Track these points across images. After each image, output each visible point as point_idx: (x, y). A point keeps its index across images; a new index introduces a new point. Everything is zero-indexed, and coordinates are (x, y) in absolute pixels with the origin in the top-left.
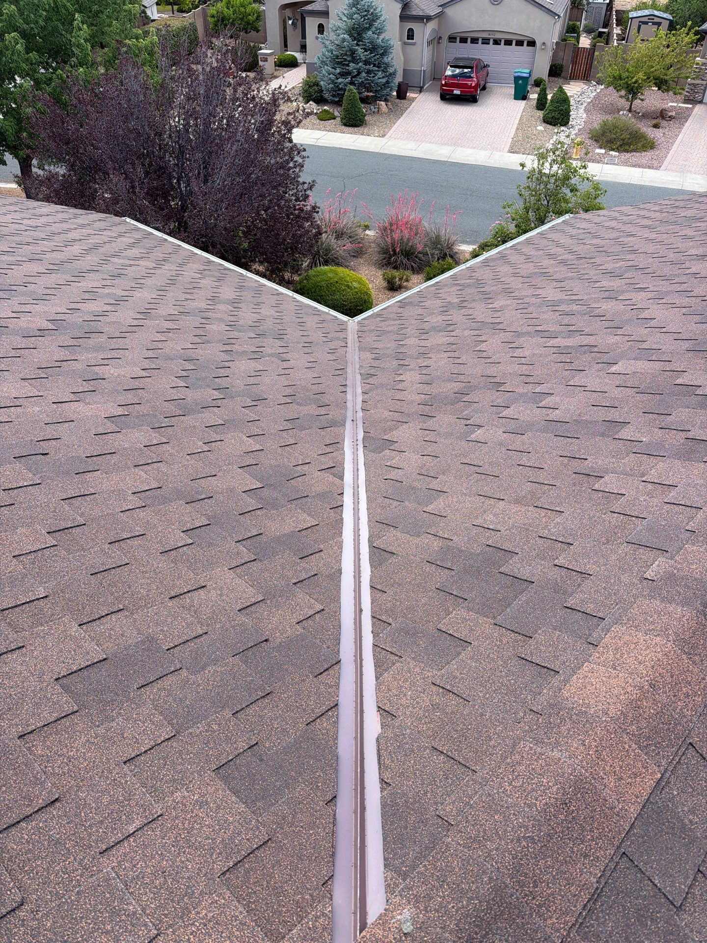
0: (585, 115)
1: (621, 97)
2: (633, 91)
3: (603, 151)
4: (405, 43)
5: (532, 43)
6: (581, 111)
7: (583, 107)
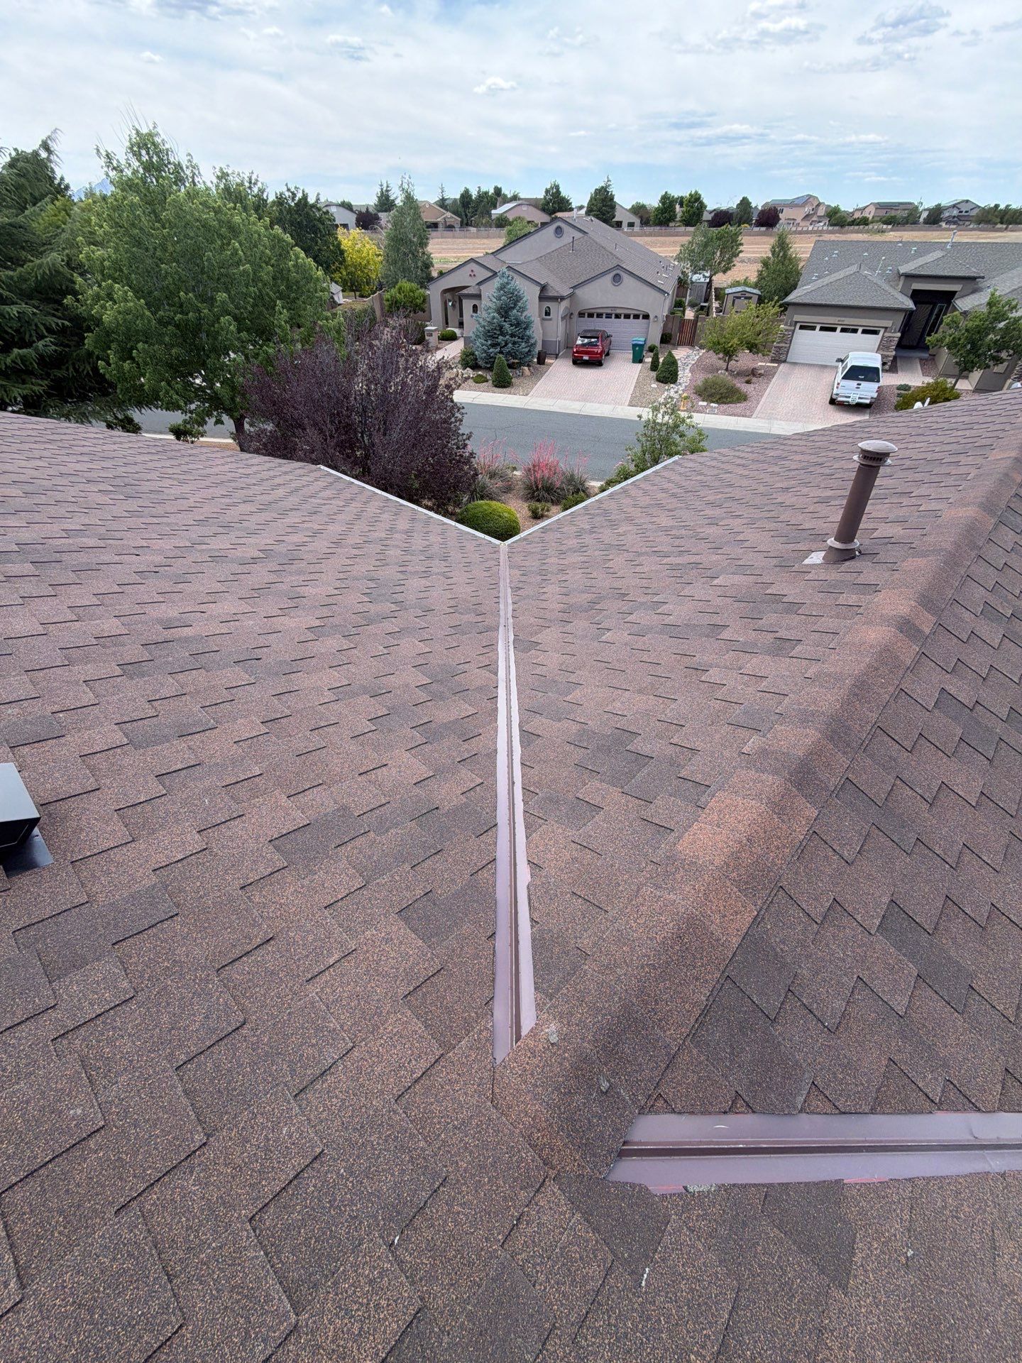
0: (690, 375)
1: (720, 359)
2: (729, 354)
3: (705, 403)
4: (543, 319)
5: (646, 317)
6: (687, 371)
7: (689, 368)
